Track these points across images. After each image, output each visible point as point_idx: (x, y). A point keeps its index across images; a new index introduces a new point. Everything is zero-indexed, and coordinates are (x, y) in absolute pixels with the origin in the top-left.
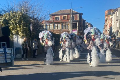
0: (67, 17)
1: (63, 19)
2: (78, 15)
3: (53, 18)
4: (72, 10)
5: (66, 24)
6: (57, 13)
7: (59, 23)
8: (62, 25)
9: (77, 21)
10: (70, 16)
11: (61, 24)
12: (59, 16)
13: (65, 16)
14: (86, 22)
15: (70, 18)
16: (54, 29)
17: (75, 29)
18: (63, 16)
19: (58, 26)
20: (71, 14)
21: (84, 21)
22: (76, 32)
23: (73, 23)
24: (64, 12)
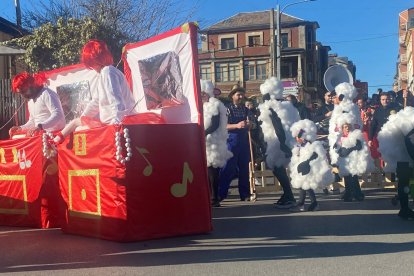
0: (261, 37)
1: (247, 43)
2: (302, 30)
3: (211, 43)
4: (277, 10)
5: (259, 62)
6: (227, 26)
7: (235, 59)
8: (245, 67)
9: (298, 51)
10: (272, 31)
11: (241, 62)
12: (235, 36)
13: (253, 34)
14: (329, 53)
15: (272, 40)
16: (216, 81)
17: (290, 79)
18: (248, 35)
19: (232, 69)
20: (275, 28)
21: (324, 50)
22: (294, 88)
23: (282, 60)
24: (250, 21)
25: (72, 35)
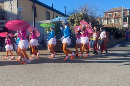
1: (115, 15)
2: (128, 11)
3: (106, 15)
4: (122, 7)
5: (118, 19)
6: (110, 11)
7: (112, 19)
8: (114, 20)
9: (127, 16)
10: (121, 12)
12: (112, 13)
13: (116, 13)
15: (121, 14)
16: (107, 23)
17: (125, 23)
18: (115, 13)
19: (111, 21)
20: (122, 11)
22: (127, 25)
23: (124, 18)
24: (115, 10)
25: (78, 16)
